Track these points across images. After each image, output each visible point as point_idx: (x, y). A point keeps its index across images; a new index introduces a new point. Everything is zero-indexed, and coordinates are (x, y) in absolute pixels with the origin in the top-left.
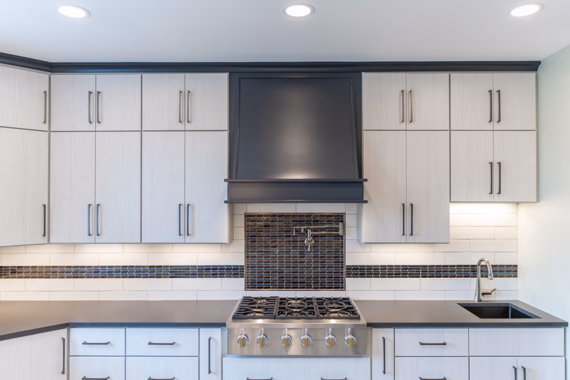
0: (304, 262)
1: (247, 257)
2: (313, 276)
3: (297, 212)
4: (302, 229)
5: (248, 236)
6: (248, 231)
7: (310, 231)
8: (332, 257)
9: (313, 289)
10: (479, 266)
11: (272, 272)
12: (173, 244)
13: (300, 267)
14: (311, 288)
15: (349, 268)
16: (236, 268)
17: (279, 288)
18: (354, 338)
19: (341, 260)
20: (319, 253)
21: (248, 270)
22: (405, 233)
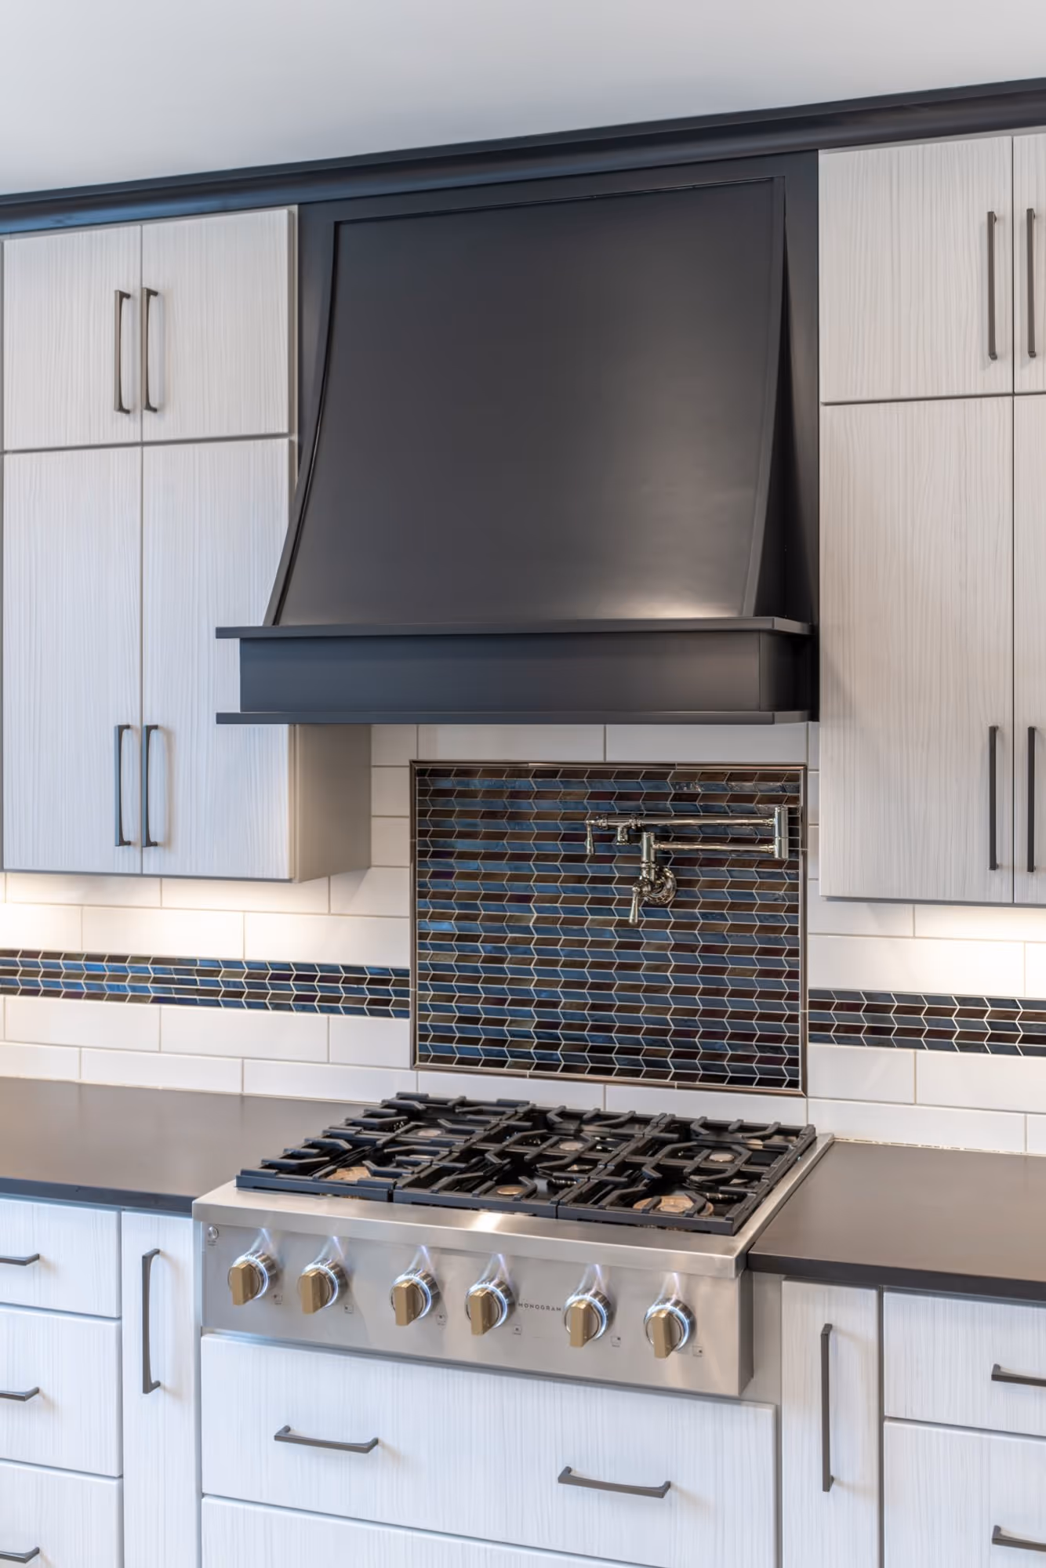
0: (637, 967)
1: (420, 938)
2: (673, 1027)
3: (610, 758)
4: (619, 829)
5: (423, 854)
6: (423, 833)
7: (652, 839)
8: (751, 951)
9: (671, 1079)
11: (513, 1003)
12: (164, 880)
13: (622, 988)
14: (666, 1078)
15: (822, 1001)
16: (381, 977)
17: (538, 1067)
18: (682, 1315)
19: (790, 965)
20: (696, 932)
21: (423, 987)
22: (1003, 857)
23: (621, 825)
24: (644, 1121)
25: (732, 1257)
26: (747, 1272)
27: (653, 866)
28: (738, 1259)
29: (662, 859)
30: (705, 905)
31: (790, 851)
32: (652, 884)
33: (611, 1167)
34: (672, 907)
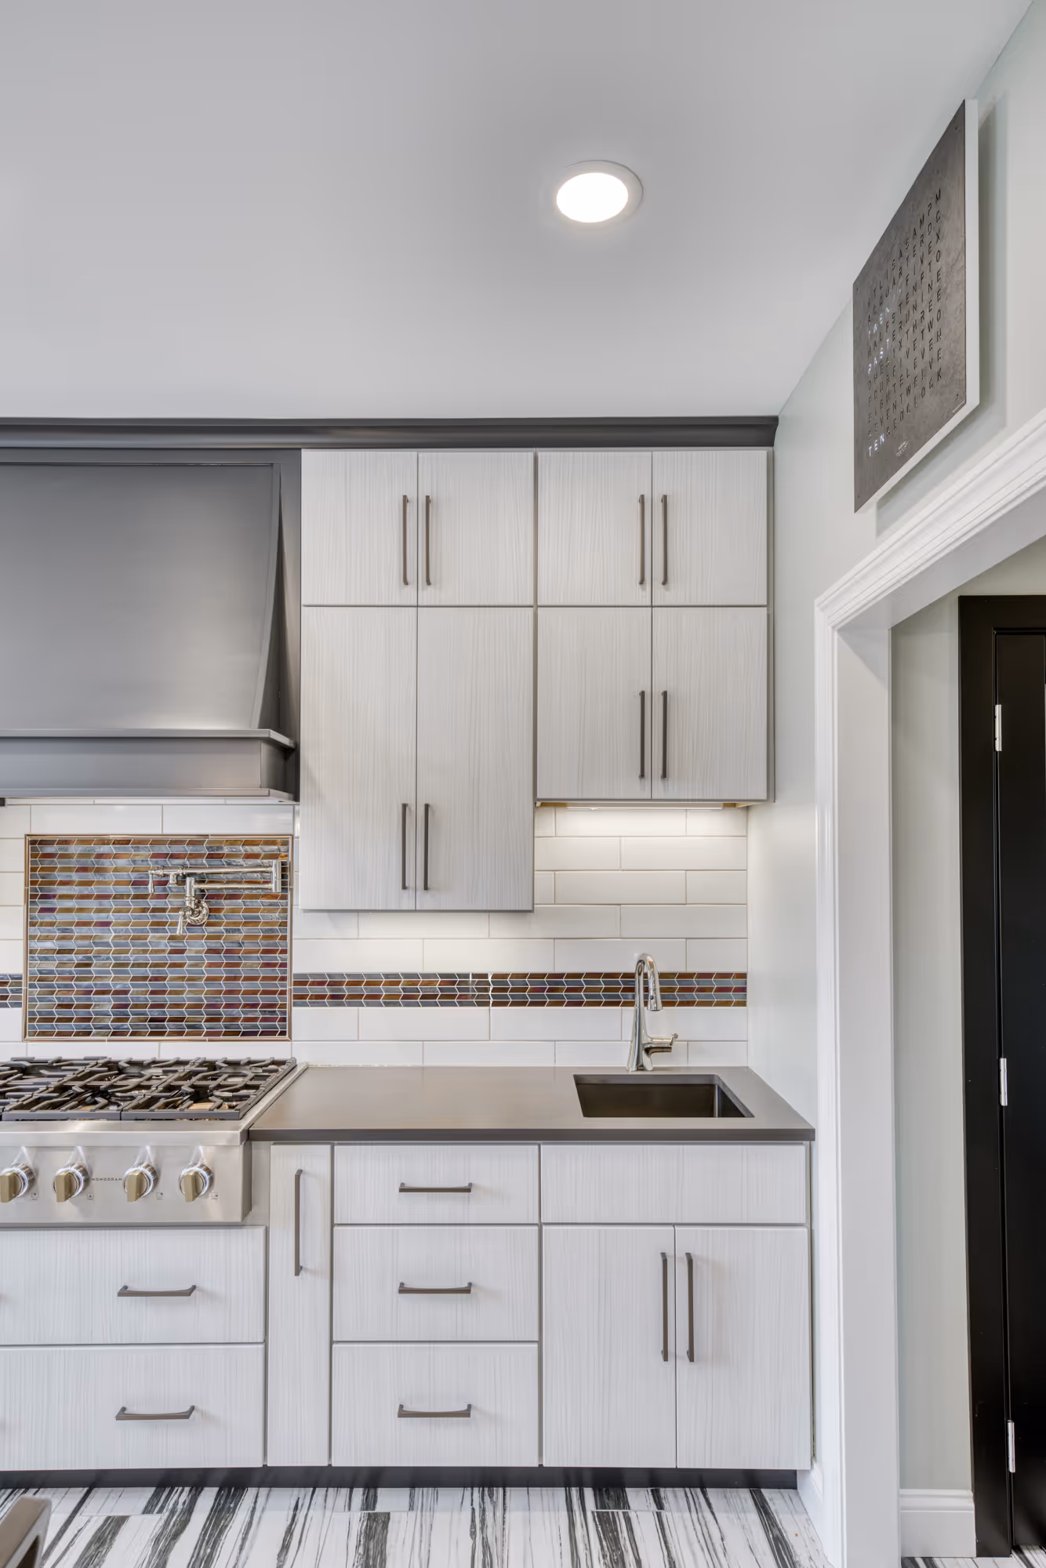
0: (181, 965)
1: (30, 952)
2: (206, 1003)
3: (165, 832)
4: (171, 877)
5: (33, 897)
6: (34, 883)
7: (193, 881)
8: (257, 951)
9: (205, 1036)
10: (640, 974)
11: (97, 993)
13: (172, 979)
14: (201, 1036)
15: (301, 981)
17: (114, 1034)
18: (205, 1173)
19: (282, 959)
20: (222, 941)
21: (31, 986)
22: (410, 882)
23: (172, 873)
24: (185, 1063)
25: (238, 1132)
26: (248, 1142)
27: (194, 899)
28: (242, 1133)
29: (201, 895)
30: (228, 924)
31: (282, 888)
32: (193, 910)
33: (160, 1088)
34: (206, 926)
